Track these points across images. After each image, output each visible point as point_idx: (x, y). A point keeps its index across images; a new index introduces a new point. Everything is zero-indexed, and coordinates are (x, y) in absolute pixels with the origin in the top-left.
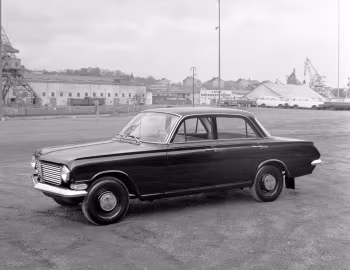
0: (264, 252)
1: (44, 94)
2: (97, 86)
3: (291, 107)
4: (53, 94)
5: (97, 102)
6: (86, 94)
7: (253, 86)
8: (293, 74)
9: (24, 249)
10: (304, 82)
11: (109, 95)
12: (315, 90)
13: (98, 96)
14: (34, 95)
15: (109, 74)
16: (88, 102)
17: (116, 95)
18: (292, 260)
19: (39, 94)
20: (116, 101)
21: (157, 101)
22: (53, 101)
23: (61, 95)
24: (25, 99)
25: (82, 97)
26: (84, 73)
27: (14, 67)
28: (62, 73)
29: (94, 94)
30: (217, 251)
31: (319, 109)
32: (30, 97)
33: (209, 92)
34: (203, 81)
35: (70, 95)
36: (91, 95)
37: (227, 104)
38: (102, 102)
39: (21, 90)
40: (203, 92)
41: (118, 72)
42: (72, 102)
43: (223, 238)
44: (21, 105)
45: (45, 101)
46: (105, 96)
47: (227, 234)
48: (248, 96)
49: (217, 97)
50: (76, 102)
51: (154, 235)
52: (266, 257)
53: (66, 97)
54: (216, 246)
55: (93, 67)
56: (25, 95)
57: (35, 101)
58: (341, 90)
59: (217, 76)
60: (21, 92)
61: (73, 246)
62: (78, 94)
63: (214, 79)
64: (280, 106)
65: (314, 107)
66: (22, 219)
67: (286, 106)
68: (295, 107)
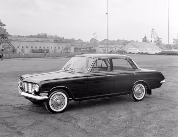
0: (131, 127)
1: (18, 47)
2: (45, 43)
3: (145, 54)
4: (23, 47)
5: (45, 51)
6: (40, 47)
7: (125, 43)
8: (146, 37)
9: (8, 126)
10: (151, 41)
11: (52, 48)
12: (157, 45)
13: (46, 48)
14: (13, 47)
15: (52, 37)
16: (41, 51)
17: (55, 47)
18: (145, 131)
19: (16, 47)
20: (55, 50)
21: (76, 51)
22: (23, 51)
23: (27, 47)
24: (8, 50)
25: (38, 48)
26: (39, 36)
27: (3, 33)
28: (28, 37)
29: (44, 47)
30: (107, 127)
31: (159, 54)
32: (11, 49)
33: (103, 46)
34: (100, 41)
35: (32, 47)
36: (42, 48)
37: (112, 52)
38: (48, 51)
39: (6, 45)
40: (99, 46)
41: (56, 36)
42: (33, 51)
43: (110, 120)
44: (7, 53)
45: (19, 50)
46: (50, 48)
47: (112, 118)
48: (122, 48)
49: (107, 49)
50: (35, 51)
51: (75, 119)
52: (131, 130)
53: (30, 49)
54: (106, 125)
55: (44, 33)
56: (8, 48)
57: (14, 51)
58: (170, 45)
59: (107, 38)
60: (7, 46)
61: (33, 125)
62: (36, 47)
63: (105, 39)
64: (139, 53)
65: (156, 54)
66: (7, 111)
67: (142, 53)
68: (147, 53)
